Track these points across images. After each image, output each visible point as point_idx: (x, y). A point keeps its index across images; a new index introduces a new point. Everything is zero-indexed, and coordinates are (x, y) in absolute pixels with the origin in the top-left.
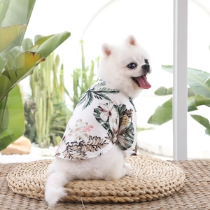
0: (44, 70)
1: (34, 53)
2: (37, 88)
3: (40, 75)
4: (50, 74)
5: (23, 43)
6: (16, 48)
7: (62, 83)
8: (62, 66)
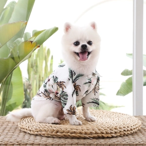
0: (38, 59)
1: (32, 42)
2: (32, 73)
3: (35, 63)
4: (42, 63)
5: (24, 35)
6: (19, 39)
7: (51, 70)
8: (52, 57)
